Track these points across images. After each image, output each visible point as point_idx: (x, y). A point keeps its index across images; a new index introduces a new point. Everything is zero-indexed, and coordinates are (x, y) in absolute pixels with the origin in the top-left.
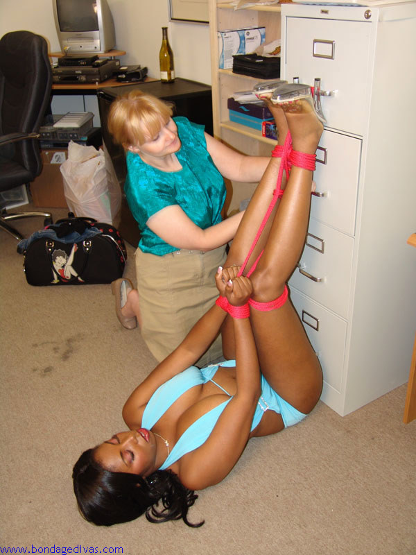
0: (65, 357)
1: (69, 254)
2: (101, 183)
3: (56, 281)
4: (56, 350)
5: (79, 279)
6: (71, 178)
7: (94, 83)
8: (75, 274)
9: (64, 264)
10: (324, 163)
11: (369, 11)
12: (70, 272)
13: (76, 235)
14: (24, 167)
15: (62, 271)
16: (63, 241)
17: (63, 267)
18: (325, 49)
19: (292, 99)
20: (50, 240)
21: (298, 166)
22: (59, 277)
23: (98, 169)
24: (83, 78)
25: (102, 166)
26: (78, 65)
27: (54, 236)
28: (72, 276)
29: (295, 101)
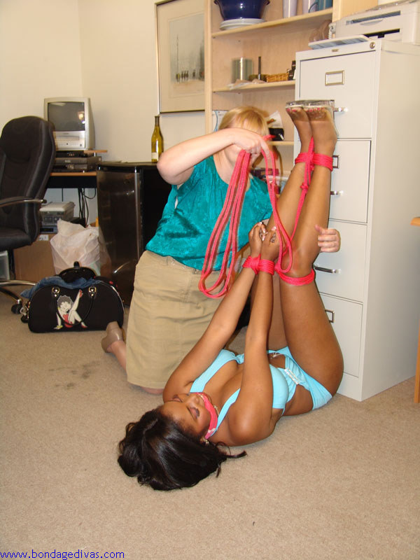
0: (85, 376)
1: (74, 300)
2: (92, 252)
3: (59, 326)
4: (74, 372)
5: (83, 324)
6: (61, 250)
7: (81, 171)
8: (79, 319)
9: (68, 310)
10: (337, 167)
11: (373, 43)
12: (74, 317)
13: (83, 280)
14: (24, 231)
15: (67, 316)
16: (70, 286)
17: (68, 312)
18: (338, 78)
19: (320, 107)
20: (56, 286)
21: (320, 165)
22: (63, 322)
23: (89, 240)
24: (72, 167)
25: (93, 238)
26: (67, 156)
27: (62, 282)
28: (76, 321)
29: (322, 108)
